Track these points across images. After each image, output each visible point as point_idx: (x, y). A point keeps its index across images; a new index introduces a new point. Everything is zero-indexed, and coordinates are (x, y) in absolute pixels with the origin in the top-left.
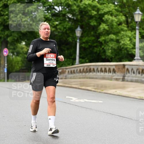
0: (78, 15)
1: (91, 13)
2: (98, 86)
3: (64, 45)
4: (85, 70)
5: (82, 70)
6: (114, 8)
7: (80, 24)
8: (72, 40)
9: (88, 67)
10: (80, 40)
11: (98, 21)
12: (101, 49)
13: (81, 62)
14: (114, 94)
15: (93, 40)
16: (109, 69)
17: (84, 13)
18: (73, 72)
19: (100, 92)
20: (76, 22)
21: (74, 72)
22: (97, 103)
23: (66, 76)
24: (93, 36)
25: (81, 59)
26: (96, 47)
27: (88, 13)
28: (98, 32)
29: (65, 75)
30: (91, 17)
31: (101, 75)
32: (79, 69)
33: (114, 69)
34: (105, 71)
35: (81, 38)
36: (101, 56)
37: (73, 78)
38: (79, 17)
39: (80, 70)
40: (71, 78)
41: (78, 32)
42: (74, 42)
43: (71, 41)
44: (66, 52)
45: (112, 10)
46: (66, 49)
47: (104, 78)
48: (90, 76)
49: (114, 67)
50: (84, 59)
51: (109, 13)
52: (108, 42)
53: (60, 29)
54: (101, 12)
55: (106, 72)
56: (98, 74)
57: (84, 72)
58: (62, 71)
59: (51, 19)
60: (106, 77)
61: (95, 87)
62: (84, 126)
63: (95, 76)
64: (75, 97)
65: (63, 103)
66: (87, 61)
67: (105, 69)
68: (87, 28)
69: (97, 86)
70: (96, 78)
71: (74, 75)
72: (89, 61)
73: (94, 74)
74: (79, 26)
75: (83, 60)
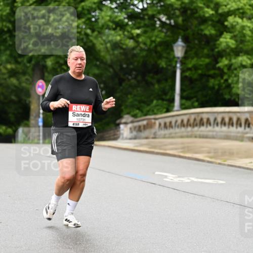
0: (178, 17)
1: (204, 12)
2: (216, 151)
3: (151, 75)
4: (192, 121)
5: (185, 122)
6: (247, 3)
7: (182, 33)
8: (166, 64)
9: (198, 116)
10: (182, 63)
11: (217, 28)
12: (222, 81)
13: (183, 107)
14: (247, 167)
15: (207, 65)
16: (238, 119)
17: (189, 12)
18: (168, 124)
19: (220, 164)
20: (174, 31)
21: (171, 126)
22: (216, 184)
23: (155, 134)
24: (208, 56)
25: (184, 101)
26: (213, 77)
27: (197, 12)
28: (216, 50)
29: (153, 131)
30: (204, 20)
31: (222, 132)
32: (179, 119)
33: (247, 120)
34: (231, 123)
35: (184, 61)
36: (222, 94)
37: (169, 138)
38: (180, 20)
39: (182, 121)
40: (164, 137)
41: (179, 50)
42: (169, 68)
43: (165, 66)
44: (156, 86)
45: (244, 6)
46: (154, 81)
47: (227, 138)
48: (202, 133)
49: (247, 116)
50: (189, 100)
51: (237, 12)
52: (236, 69)
53: (145, 44)
54: (223, 9)
55: (232, 125)
56: (217, 129)
57: (190, 125)
58: (147, 124)
59: (127, 24)
60: (232, 134)
61: (211, 155)
62: (189, 229)
63: (210, 133)
64: (173, 174)
65: (149, 184)
66: (196, 104)
67: (231, 119)
68: (196, 42)
69: (215, 153)
70: (213, 137)
71: (171, 131)
72: (199, 104)
73: (210, 128)
74: (180, 37)
75: (188, 103)
